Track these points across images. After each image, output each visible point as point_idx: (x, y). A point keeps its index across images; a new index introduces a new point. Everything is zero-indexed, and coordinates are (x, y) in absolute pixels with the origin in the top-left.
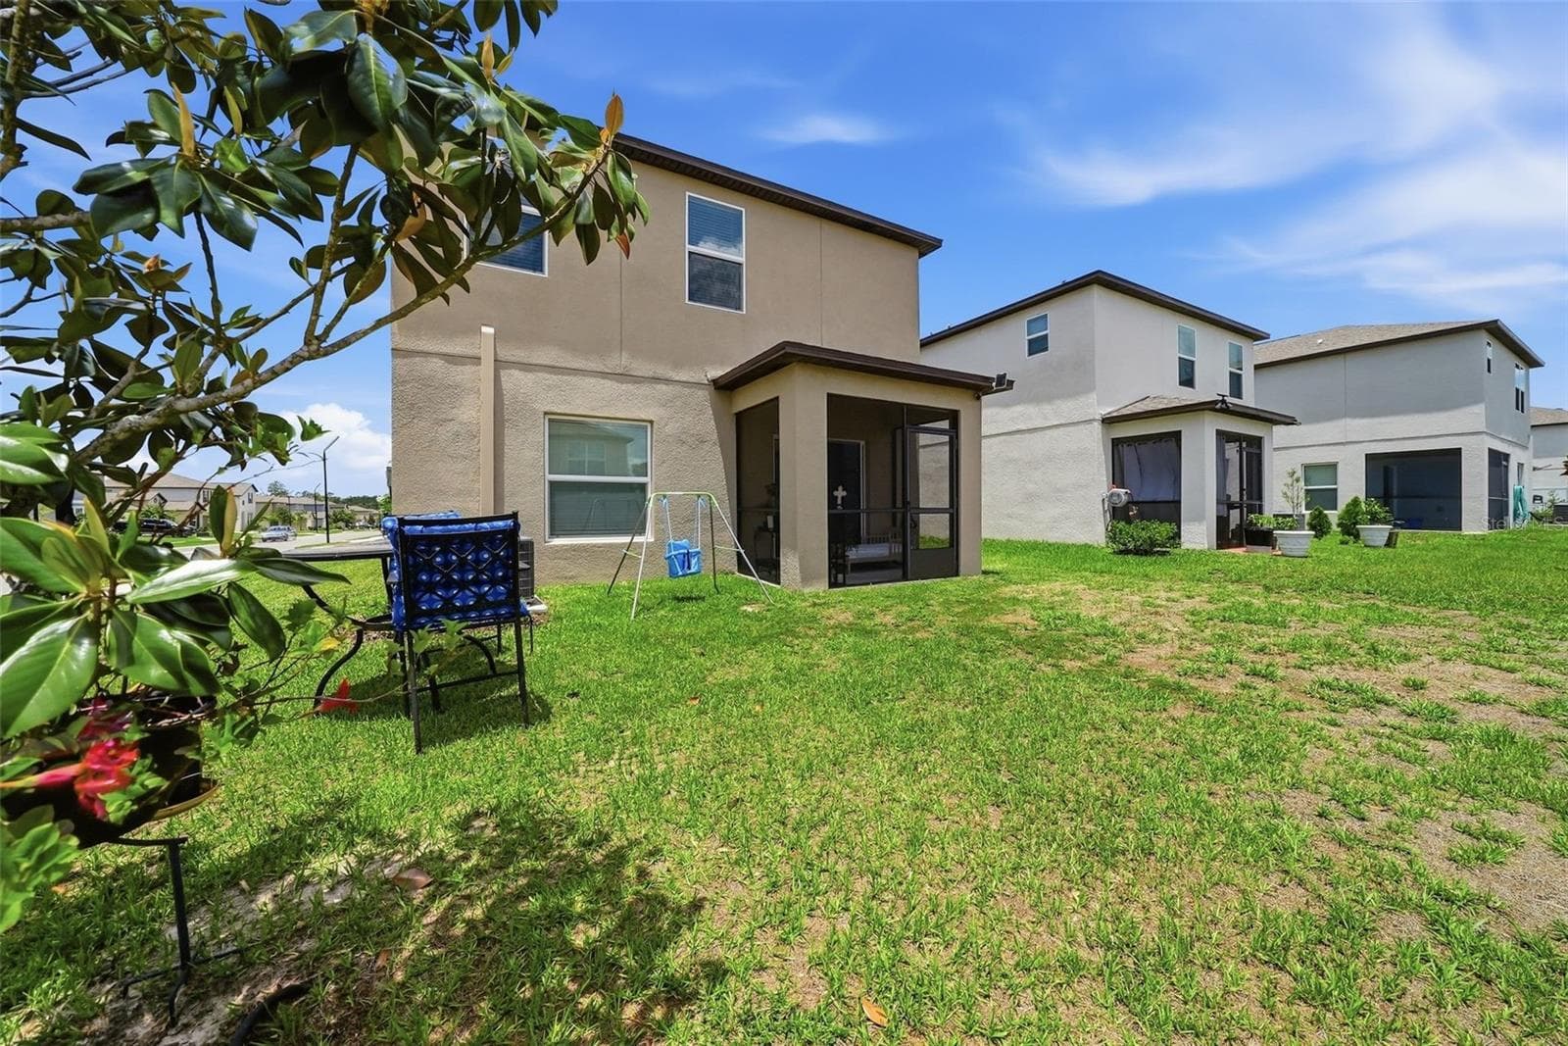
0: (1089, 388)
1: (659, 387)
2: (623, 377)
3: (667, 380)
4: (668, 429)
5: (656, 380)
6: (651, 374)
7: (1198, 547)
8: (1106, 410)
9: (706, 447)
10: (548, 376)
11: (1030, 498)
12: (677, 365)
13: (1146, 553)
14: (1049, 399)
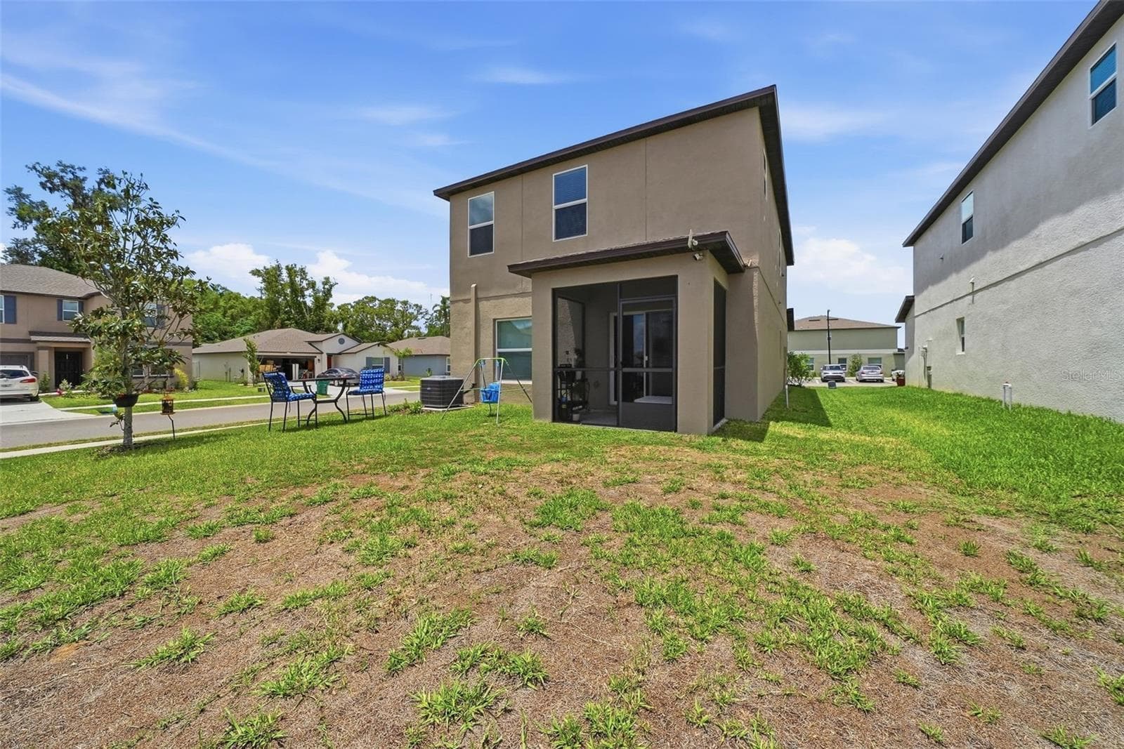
2: (523, 294)
10: (495, 301)
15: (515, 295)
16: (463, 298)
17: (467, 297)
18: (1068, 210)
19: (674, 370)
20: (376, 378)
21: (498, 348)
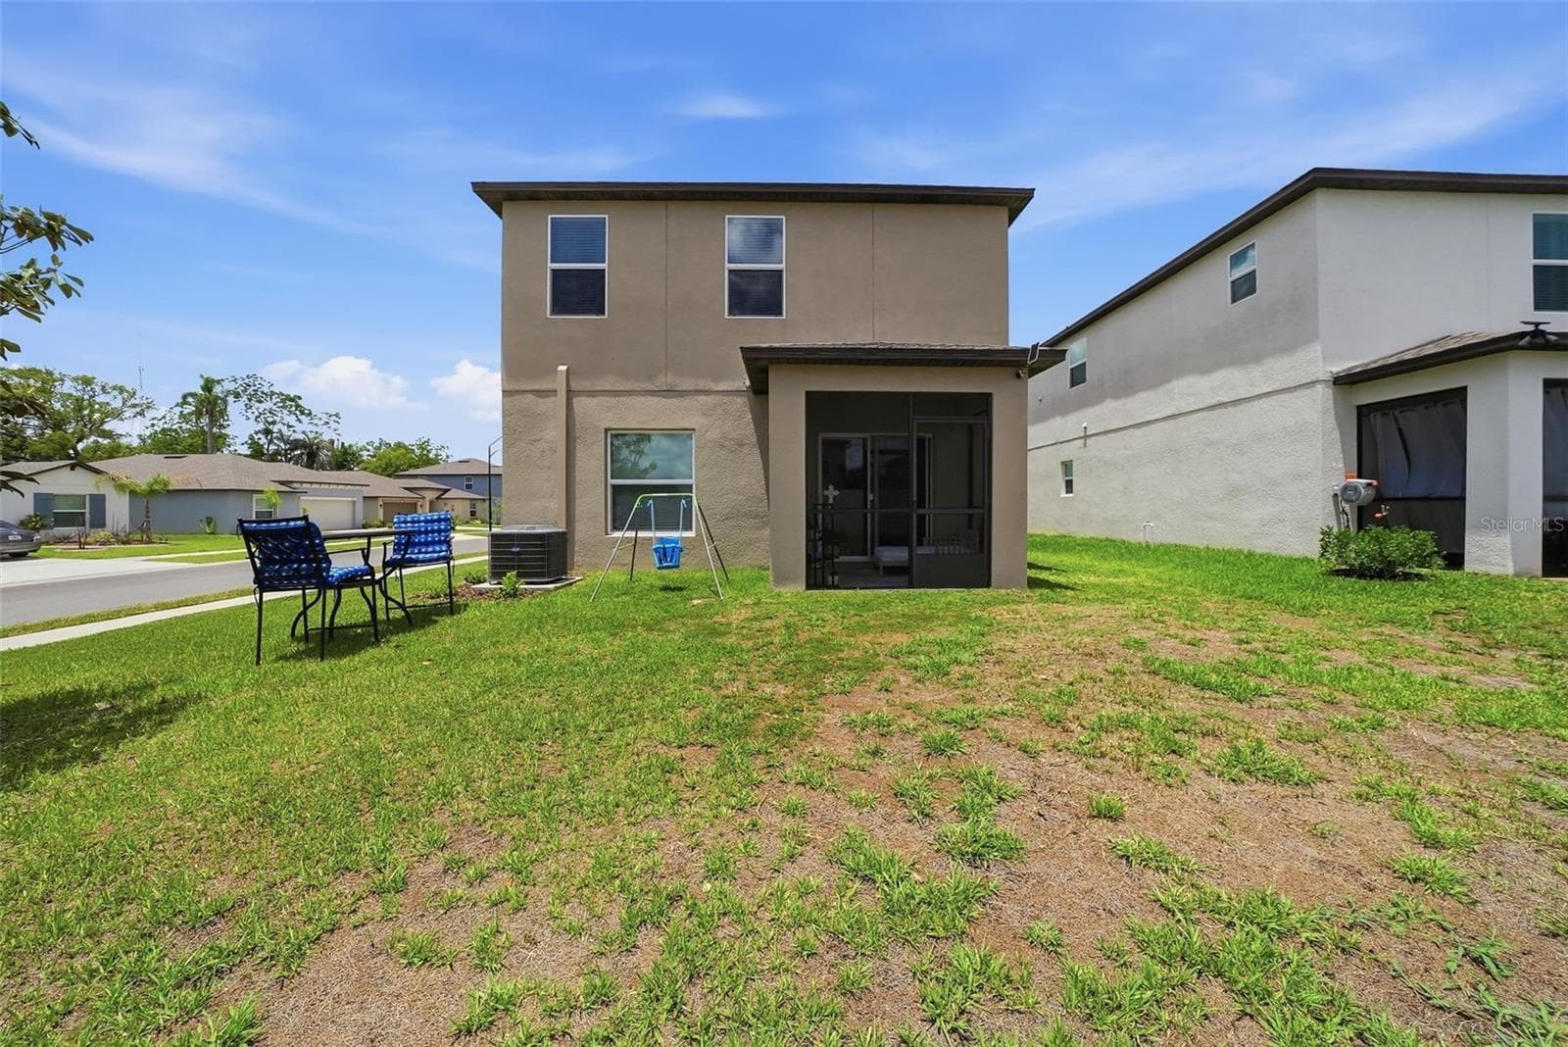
0: (1313, 336)
1: (700, 398)
2: (670, 392)
3: (707, 391)
4: (708, 436)
5: (698, 392)
6: (692, 388)
7: (1495, 571)
8: (1340, 367)
9: (745, 450)
10: (608, 399)
11: (1234, 493)
12: (717, 379)
13: (1380, 575)
14: (1257, 358)
15: (652, 393)
16: (537, 387)
17: (550, 387)
18: (1205, 371)
19: (986, 512)
20: (433, 532)
21: (612, 478)
